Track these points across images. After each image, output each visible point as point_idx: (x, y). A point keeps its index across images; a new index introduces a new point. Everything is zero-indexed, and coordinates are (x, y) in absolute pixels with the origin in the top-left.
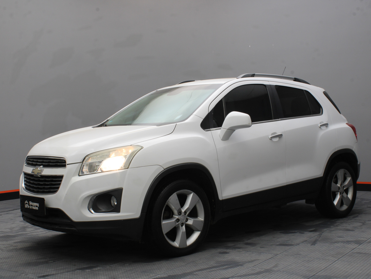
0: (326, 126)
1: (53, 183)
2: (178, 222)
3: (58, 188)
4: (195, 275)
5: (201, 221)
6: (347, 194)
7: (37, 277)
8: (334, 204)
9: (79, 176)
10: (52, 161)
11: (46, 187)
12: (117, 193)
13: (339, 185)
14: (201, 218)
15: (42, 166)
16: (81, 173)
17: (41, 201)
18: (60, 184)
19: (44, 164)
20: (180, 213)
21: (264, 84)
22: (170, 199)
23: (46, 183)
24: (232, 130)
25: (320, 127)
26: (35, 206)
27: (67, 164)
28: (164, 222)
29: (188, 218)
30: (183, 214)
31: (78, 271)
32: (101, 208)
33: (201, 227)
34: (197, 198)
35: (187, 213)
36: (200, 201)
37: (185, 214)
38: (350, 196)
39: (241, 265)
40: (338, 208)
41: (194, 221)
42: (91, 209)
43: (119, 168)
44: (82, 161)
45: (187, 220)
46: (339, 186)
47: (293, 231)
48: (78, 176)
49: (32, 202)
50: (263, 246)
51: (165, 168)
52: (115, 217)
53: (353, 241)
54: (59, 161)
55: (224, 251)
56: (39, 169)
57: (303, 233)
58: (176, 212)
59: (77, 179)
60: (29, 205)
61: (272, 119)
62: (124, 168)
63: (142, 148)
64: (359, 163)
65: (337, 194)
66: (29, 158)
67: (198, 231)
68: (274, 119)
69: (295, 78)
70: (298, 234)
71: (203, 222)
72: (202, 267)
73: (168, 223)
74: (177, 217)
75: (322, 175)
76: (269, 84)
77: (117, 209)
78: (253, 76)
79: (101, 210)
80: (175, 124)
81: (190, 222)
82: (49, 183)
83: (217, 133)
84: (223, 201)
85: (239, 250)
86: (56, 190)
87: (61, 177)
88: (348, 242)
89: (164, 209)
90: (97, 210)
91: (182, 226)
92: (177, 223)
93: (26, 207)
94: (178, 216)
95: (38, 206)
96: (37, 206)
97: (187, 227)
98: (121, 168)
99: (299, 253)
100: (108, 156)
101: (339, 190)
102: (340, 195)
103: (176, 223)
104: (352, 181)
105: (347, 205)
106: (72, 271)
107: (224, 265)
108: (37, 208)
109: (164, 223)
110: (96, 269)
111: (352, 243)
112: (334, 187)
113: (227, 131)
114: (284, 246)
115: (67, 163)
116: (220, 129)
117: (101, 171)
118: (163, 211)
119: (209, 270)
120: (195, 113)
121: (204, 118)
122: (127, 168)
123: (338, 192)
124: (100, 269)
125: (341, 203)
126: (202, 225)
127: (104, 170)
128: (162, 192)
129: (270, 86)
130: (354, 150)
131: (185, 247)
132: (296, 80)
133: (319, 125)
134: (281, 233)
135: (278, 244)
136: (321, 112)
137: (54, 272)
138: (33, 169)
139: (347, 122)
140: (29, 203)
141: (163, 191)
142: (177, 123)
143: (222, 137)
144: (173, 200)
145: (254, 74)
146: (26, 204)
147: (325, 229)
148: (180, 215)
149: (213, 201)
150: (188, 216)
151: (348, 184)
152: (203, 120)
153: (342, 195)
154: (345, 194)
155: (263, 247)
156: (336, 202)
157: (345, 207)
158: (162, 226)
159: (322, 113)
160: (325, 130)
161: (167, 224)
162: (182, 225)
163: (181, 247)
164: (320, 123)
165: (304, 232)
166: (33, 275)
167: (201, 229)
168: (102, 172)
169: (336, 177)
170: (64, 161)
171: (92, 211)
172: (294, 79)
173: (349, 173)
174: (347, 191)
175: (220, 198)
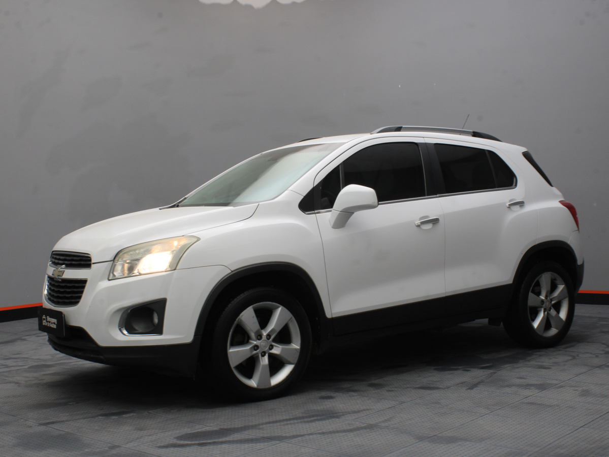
0: (520, 206)
1: (75, 290)
2: (256, 350)
3: (80, 297)
4: (259, 429)
5: (296, 349)
6: (558, 311)
7: (37, 424)
8: (532, 327)
9: (109, 280)
10: (75, 258)
13: (542, 297)
14: (296, 345)
15: (64, 266)
16: (111, 277)
17: (59, 316)
18: (82, 292)
19: (66, 262)
20: (259, 337)
22: (242, 316)
23: (68, 290)
24: (348, 213)
25: (509, 207)
26: (52, 322)
27: (93, 263)
28: (232, 351)
29: (273, 344)
30: (264, 337)
31: (100, 417)
32: (136, 327)
33: (295, 358)
34: (288, 315)
35: (272, 337)
36: (293, 318)
37: (268, 339)
38: (563, 315)
39: (338, 417)
40: (540, 333)
41: (283, 349)
42: (124, 328)
43: (164, 269)
44: (112, 259)
45: (271, 347)
46: (544, 298)
48: (107, 281)
49: (50, 317)
50: (393, 389)
51: (232, 270)
52: (156, 340)
53: (536, 385)
54: (84, 258)
55: (329, 395)
56: (60, 269)
57: (468, 371)
58: (253, 335)
59: (105, 284)
60: (47, 321)
61: (425, 196)
62: (169, 269)
63: (199, 239)
64: (579, 262)
65: (540, 311)
66: (54, 254)
67: (290, 363)
68: (428, 195)
69: (474, 132)
70: (460, 372)
71: (299, 351)
72: (280, 418)
73: (238, 351)
74: (255, 343)
75: (511, 282)
76: (424, 142)
77: (158, 330)
78: (399, 129)
79: (136, 330)
80: (258, 204)
81: (277, 350)
82: (70, 290)
83: (326, 217)
84: (333, 319)
85: (353, 393)
86: (78, 300)
87: (84, 282)
88: (528, 386)
89: (232, 330)
90: (131, 331)
91: (263, 356)
92: (255, 352)
93: (44, 324)
94: (255, 341)
96: (54, 323)
97: (272, 357)
99: (439, 401)
100: (148, 252)
101: (543, 304)
102: (544, 312)
103: (251, 352)
104: (566, 291)
105: (557, 328)
106: (93, 417)
107: (313, 416)
108: (55, 326)
110: (128, 415)
111: (532, 388)
112: (532, 300)
114: (424, 390)
115: (93, 261)
116: (330, 211)
117: (138, 274)
118: (231, 333)
119: (285, 423)
120: (291, 188)
121: (304, 195)
122: (175, 269)
123: (542, 307)
124: (133, 416)
125: (547, 324)
126: (297, 355)
127: (142, 272)
128: (229, 306)
129: (426, 144)
130: (569, 242)
131: (267, 387)
132: (475, 134)
133: (507, 204)
134: (435, 369)
135: (418, 386)
136: (514, 184)
137: (65, 418)
138: (54, 270)
139: (562, 199)
140: (47, 319)
141: (230, 304)
142: (260, 203)
143: (332, 223)
144: (248, 317)
145: (401, 127)
146: (44, 319)
147: (506, 366)
148: (259, 340)
149: (317, 319)
150: (274, 341)
151: (558, 295)
152: (303, 197)
153: (548, 314)
154: (553, 312)
155: (392, 391)
156: (536, 324)
157: (553, 331)
158: (229, 356)
159: (516, 185)
160: (517, 212)
161: (236, 354)
162: (263, 354)
163: (260, 388)
164: (510, 201)
165: (471, 369)
166: (35, 421)
167: (296, 361)
168: (140, 274)
169: (538, 284)
171: (125, 332)
172: (473, 134)
173: (560, 278)
174: (557, 307)
175: (329, 315)
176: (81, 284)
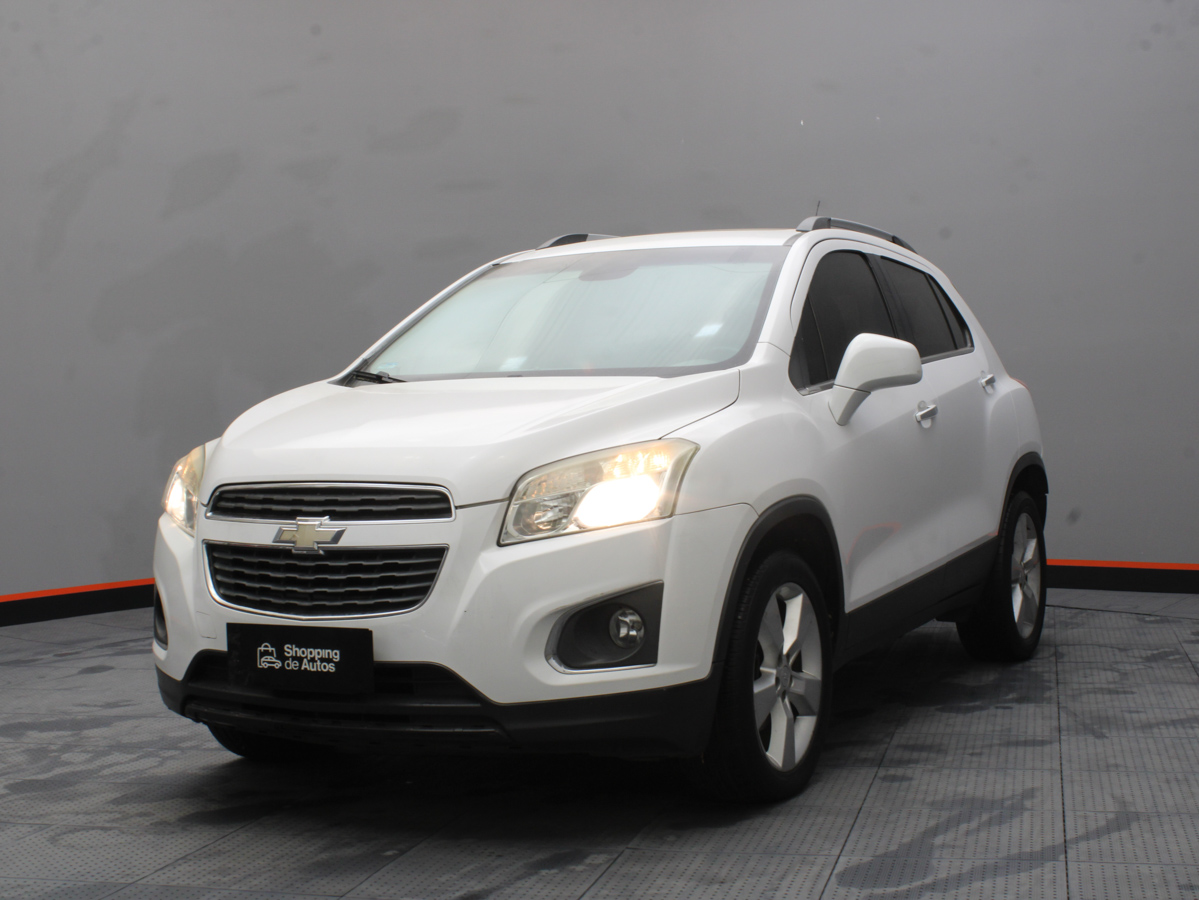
11: (361, 589)
12: (645, 601)
18: (432, 578)
21: (864, 251)
27: (456, 508)
44: (508, 495)
47: (971, 704)
60: (281, 657)
93: (265, 666)
95: (337, 658)
96: (329, 661)
98: (652, 513)
108: (331, 668)
109: (760, 693)
113: (855, 394)
115: (455, 501)
117: (577, 529)
122: (671, 516)
127: (589, 524)
168: (583, 530)
170: (444, 498)
176: (432, 557)
